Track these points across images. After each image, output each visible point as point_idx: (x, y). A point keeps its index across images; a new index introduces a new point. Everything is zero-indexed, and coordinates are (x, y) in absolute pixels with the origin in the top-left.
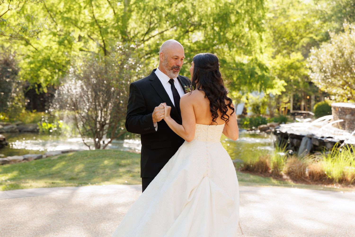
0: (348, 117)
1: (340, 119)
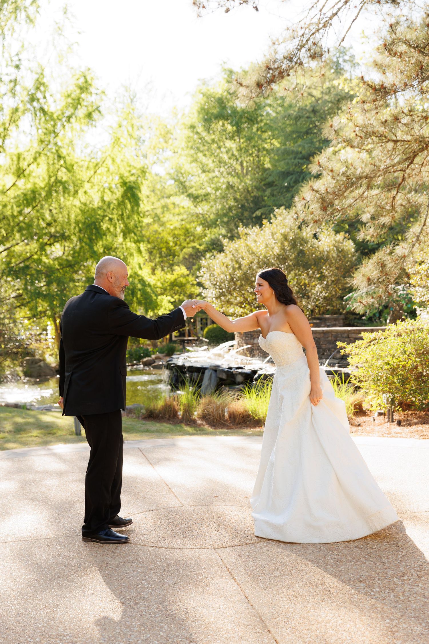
1: (247, 344)
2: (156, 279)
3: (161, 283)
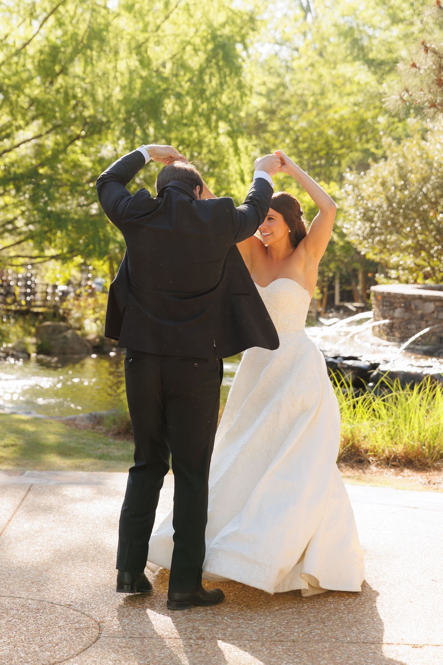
0: (398, 313)
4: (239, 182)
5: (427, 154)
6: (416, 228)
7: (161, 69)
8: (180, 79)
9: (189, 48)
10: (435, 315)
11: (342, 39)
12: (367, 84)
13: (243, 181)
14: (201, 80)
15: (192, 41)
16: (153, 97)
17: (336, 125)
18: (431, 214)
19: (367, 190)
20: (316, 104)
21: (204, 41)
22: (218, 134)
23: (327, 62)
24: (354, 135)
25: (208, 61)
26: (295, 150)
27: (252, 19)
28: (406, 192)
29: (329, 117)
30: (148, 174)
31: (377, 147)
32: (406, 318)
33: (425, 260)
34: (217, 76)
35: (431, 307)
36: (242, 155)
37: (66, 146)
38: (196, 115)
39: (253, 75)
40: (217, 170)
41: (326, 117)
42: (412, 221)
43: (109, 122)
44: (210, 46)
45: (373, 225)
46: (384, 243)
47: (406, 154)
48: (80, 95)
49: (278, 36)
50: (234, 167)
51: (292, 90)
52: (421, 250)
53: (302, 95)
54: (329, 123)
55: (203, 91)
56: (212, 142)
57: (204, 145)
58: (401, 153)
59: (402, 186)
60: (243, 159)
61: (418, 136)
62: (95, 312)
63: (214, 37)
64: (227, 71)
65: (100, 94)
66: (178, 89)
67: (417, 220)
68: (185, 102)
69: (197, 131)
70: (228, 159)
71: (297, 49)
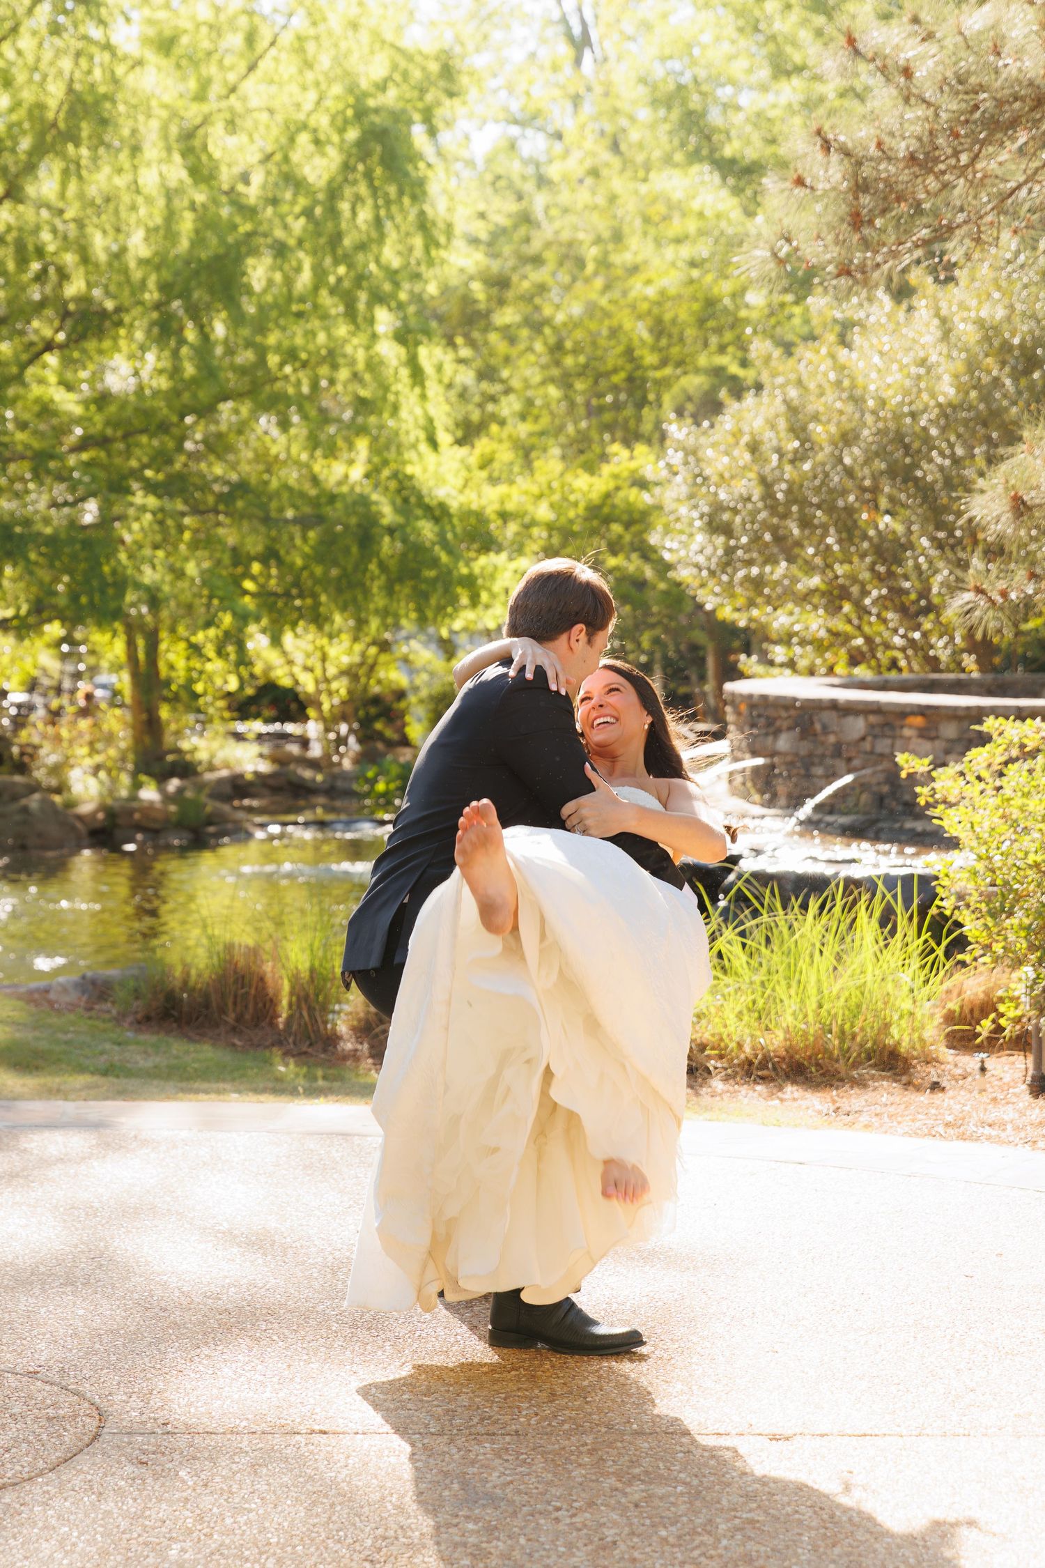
0: (784, 743)
1: (755, 753)
2: (535, 490)
3: (552, 506)
4: (424, 447)
5: (853, 379)
6: (828, 547)
7: (241, 188)
8: (285, 208)
9: (304, 139)
10: (867, 746)
11: (662, 112)
12: (718, 216)
13: (433, 443)
14: (333, 212)
15: (312, 123)
16: (221, 251)
17: (649, 312)
18: (865, 516)
19: (716, 462)
20: (604, 264)
21: (339, 120)
22: (374, 337)
23: (626, 163)
24: (690, 333)
25: (347, 167)
26: (556, 372)
27: (447, 72)
28: (807, 466)
29: (633, 294)
30: (213, 428)
31: (744, 363)
32: (803, 752)
33: (849, 621)
34: (370, 202)
35: (858, 726)
36: (428, 384)
37: (23, 367)
38: (324, 293)
39: (452, 199)
40: (373, 420)
41: (625, 293)
42: (818, 532)
43: (118, 310)
44: (353, 134)
45: (732, 542)
46: (757, 584)
47: (805, 378)
48: (51, 248)
49: (515, 106)
50: (411, 412)
51: (547, 231)
52: (841, 598)
53: (570, 244)
54: (633, 307)
55: (336, 238)
56: (361, 355)
57: (341, 361)
58: (793, 376)
59: (796, 451)
60: (430, 393)
61: (832, 337)
62: (93, 751)
63: (361, 113)
64: (392, 190)
65: (100, 244)
66: (279, 233)
67: (832, 530)
68: (294, 263)
69: (327, 330)
70: (397, 393)
71: (559, 136)
